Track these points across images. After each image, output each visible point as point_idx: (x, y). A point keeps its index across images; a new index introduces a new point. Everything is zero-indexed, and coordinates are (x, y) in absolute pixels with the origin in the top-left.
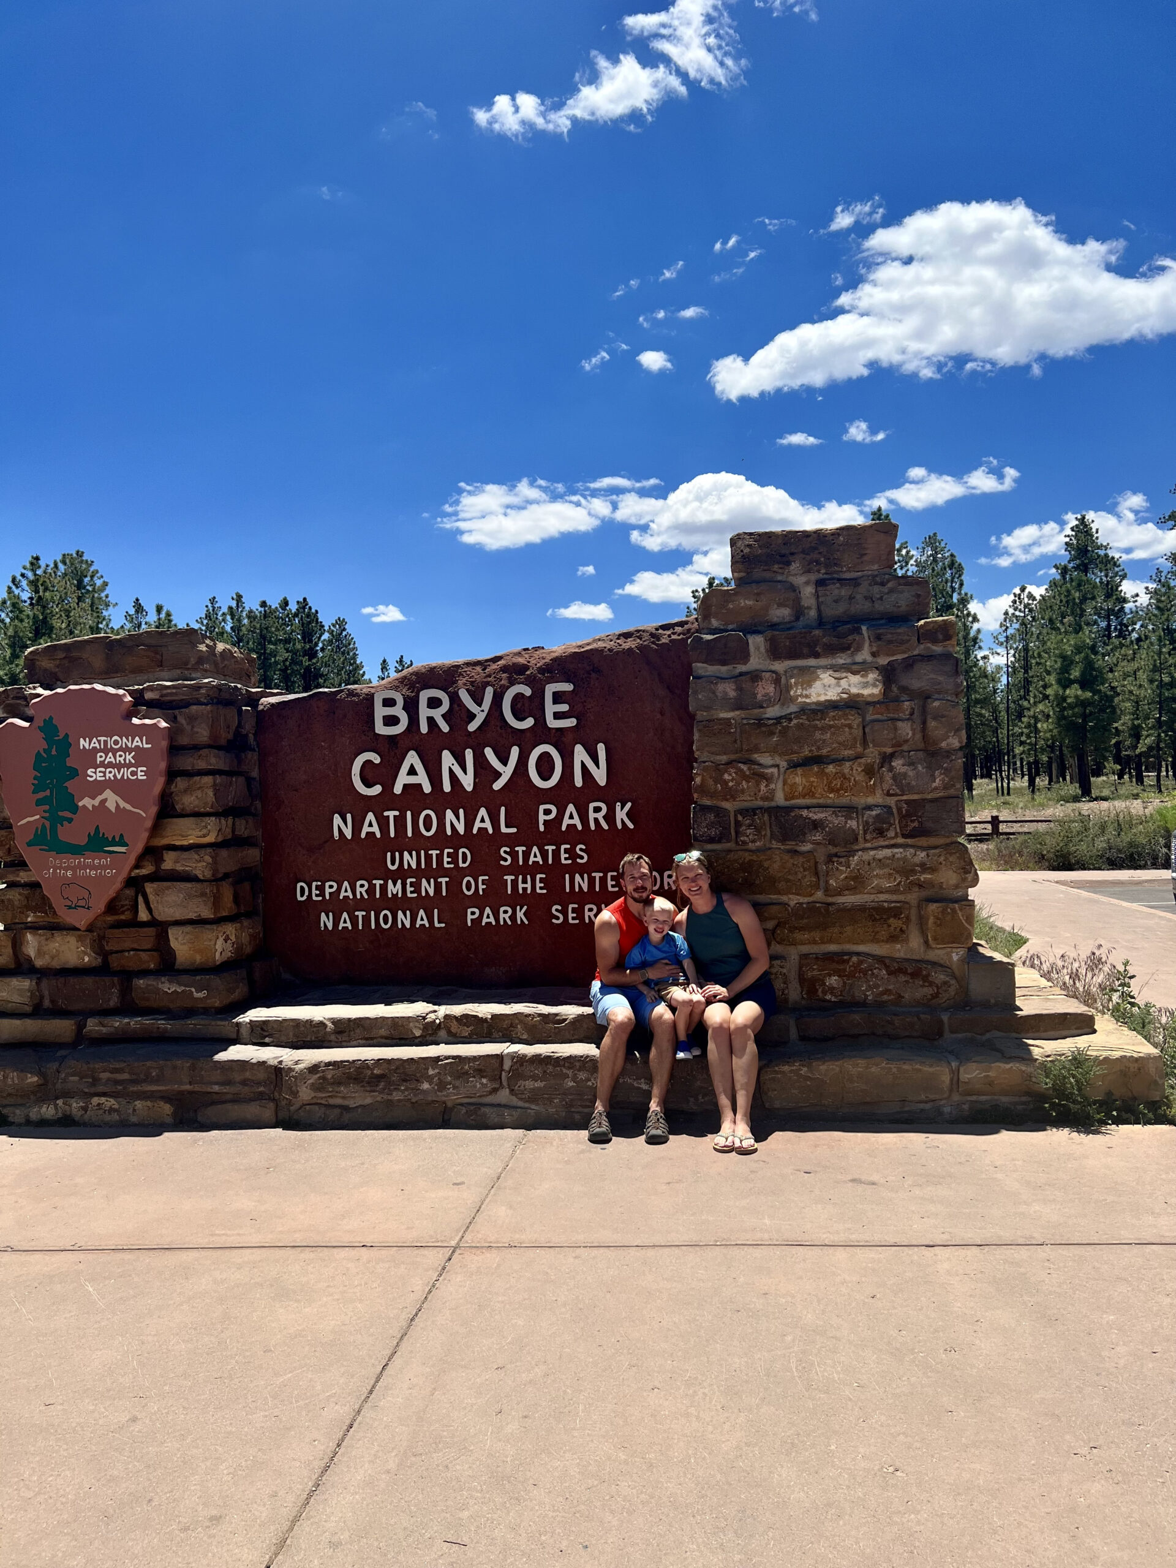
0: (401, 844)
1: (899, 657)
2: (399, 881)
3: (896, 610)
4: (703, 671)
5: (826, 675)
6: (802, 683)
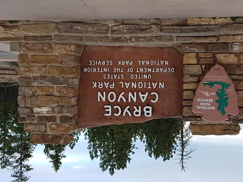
0: (148, 80)
1: (30, 115)
2: (148, 71)
3: (31, 125)
4: (70, 115)
5: (44, 112)
6: (49, 111)
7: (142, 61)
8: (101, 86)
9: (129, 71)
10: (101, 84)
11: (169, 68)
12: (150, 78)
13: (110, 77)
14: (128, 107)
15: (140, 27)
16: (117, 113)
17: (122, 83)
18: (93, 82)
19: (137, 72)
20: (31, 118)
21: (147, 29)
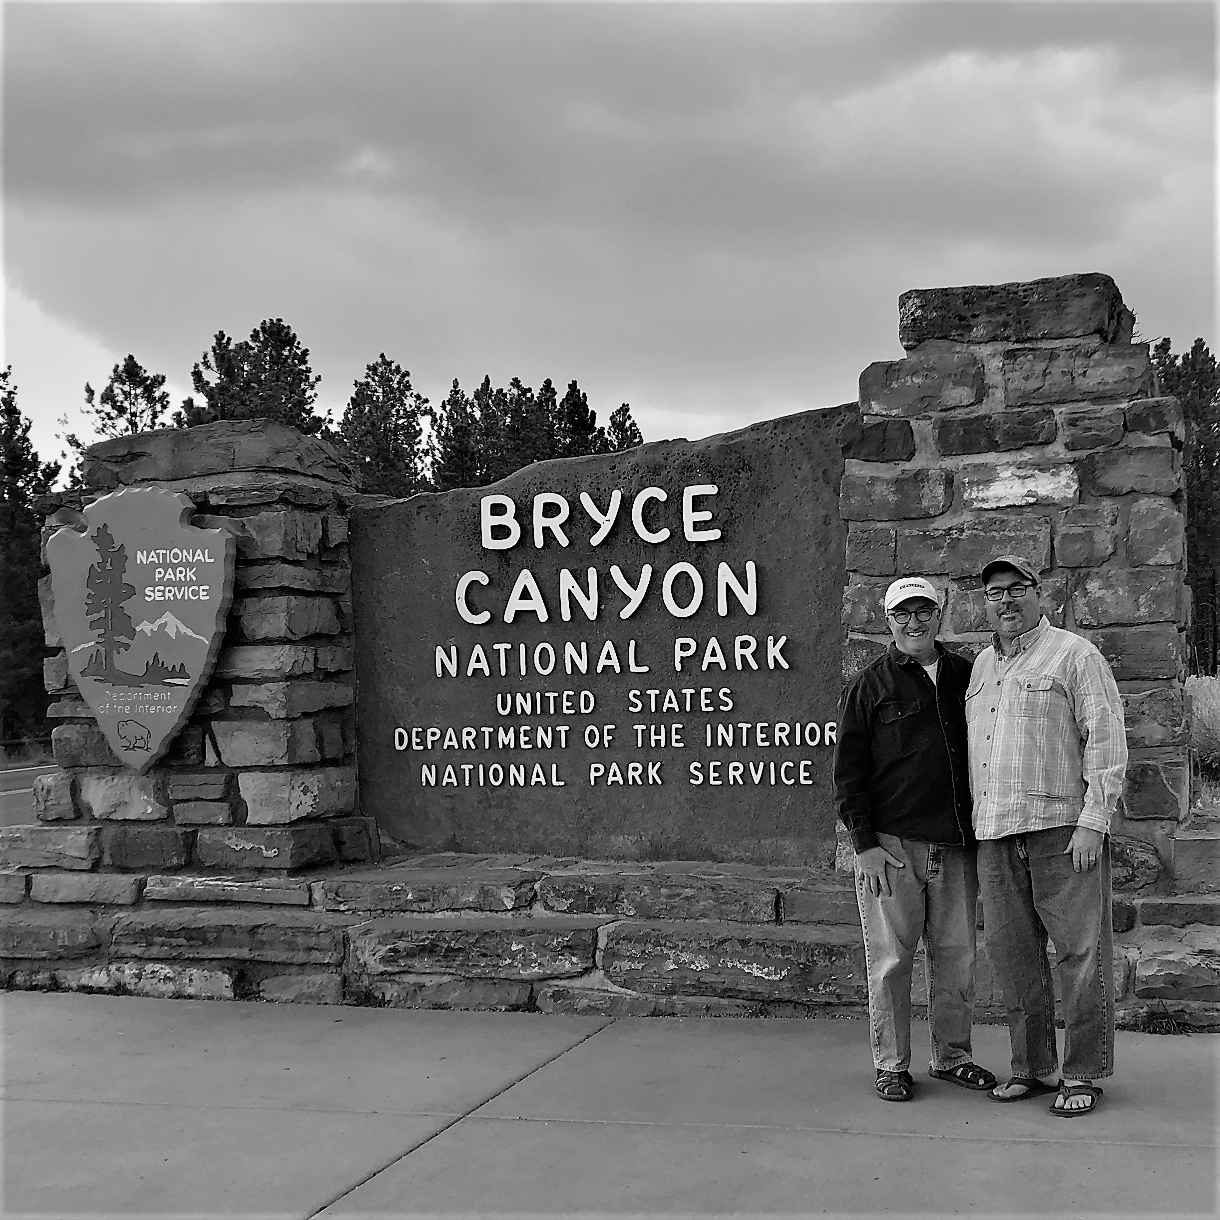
0: (513, 684)
1: (1100, 449)
2: (512, 729)
3: (1101, 388)
4: (857, 469)
5: (1008, 474)
6: (978, 483)
7: (544, 783)
8: (745, 645)
9: (606, 728)
10: (743, 657)
11: (415, 747)
12: (499, 696)
13: (695, 697)
14: (596, 540)
15: (444, 963)
16: (651, 502)
17: (637, 665)
18: (785, 665)
19: (567, 728)
20: (1090, 429)
21: (410, 954)
